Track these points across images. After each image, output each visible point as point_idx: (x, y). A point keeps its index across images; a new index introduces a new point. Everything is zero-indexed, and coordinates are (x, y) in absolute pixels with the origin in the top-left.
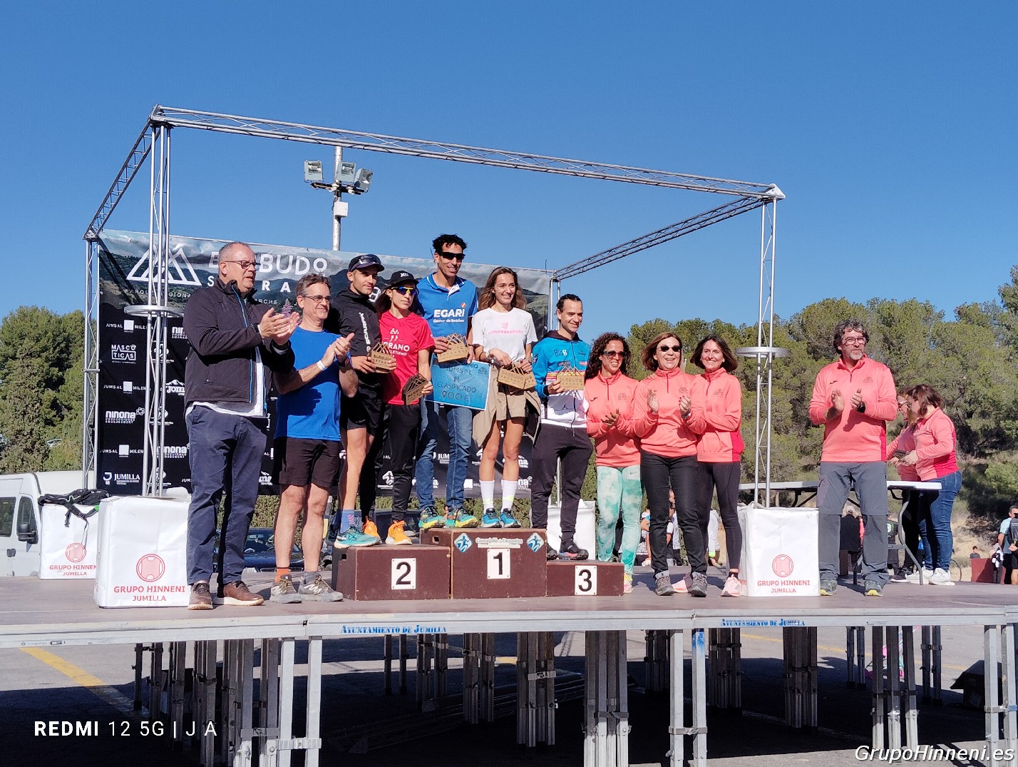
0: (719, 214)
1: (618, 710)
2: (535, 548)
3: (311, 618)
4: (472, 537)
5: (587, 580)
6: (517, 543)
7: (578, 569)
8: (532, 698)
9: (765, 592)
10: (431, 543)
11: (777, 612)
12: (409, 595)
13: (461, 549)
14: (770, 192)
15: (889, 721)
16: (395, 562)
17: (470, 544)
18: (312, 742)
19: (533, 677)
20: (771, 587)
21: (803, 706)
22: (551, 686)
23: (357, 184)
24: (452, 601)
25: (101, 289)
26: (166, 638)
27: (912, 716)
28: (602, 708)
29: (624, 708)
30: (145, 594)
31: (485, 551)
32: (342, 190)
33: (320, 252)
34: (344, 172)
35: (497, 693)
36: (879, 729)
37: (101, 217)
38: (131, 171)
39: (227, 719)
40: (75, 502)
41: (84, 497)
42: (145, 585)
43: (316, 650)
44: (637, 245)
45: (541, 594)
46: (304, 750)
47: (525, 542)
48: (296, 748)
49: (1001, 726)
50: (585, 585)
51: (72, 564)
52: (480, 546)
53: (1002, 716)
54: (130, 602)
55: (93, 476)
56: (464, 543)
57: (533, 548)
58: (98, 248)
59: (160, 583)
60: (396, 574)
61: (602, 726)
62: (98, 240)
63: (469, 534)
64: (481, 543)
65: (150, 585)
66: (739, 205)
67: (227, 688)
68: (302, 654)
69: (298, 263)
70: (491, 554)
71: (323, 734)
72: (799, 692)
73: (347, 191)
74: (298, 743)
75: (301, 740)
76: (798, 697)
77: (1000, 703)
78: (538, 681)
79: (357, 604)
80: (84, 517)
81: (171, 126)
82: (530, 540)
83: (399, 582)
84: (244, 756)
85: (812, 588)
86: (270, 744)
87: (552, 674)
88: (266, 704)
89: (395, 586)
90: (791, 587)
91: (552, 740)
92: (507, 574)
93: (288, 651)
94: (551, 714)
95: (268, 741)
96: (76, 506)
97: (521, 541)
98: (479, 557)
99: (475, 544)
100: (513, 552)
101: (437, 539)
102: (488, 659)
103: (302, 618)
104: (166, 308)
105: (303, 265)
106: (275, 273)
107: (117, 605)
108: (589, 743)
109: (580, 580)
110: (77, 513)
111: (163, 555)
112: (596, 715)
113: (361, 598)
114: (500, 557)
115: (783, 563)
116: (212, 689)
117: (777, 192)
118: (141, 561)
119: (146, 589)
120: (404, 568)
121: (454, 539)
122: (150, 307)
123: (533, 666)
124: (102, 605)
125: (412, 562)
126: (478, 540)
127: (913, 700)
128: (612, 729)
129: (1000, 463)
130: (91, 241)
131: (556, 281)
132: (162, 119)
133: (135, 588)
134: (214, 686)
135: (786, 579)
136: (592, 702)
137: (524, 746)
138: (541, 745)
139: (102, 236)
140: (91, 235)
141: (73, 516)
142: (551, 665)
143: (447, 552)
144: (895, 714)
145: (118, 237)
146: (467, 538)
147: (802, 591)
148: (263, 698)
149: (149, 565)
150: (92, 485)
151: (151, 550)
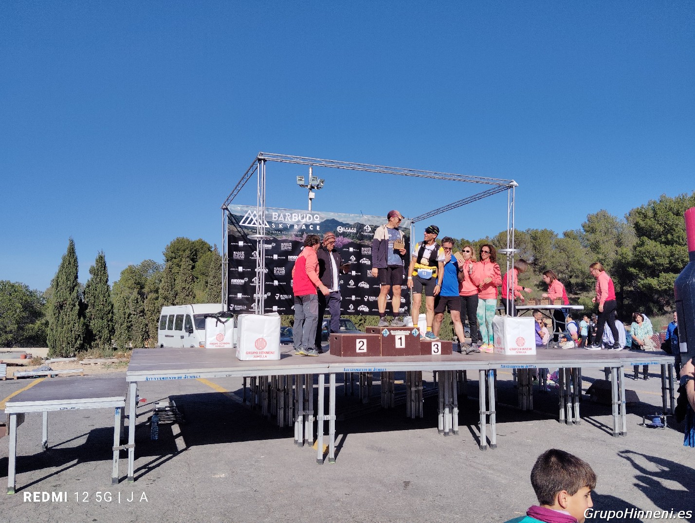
0: (488, 193)
1: (453, 403)
2: (415, 335)
3: (331, 365)
4: (389, 330)
5: (437, 348)
6: (408, 333)
7: (433, 344)
8: (413, 398)
9: (513, 353)
10: (371, 333)
11: (524, 362)
12: (364, 355)
13: (385, 335)
14: (512, 183)
15: (568, 408)
16: (358, 341)
17: (388, 333)
18: (332, 417)
19: (413, 389)
20: (515, 351)
21: (527, 401)
22: (421, 393)
23: (318, 185)
24: (381, 357)
25: (229, 229)
26: (257, 374)
27: (577, 405)
28: (447, 403)
29: (456, 403)
30: (258, 355)
31: (394, 336)
32: (312, 188)
33: (316, 212)
34: (313, 180)
35: (396, 395)
36: (562, 411)
37: (229, 200)
38: (245, 180)
39: (288, 407)
40: (219, 316)
41: (223, 315)
42: (258, 351)
43: (333, 378)
44: (450, 207)
45: (417, 354)
46: (329, 420)
47: (411, 332)
48: (326, 419)
49: (619, 410)
50: (436, 350)
51: (219, 342)
52: (392, 334)
53: (619, 405)
54: (252, 358)
55: (226, 306)
56: (385, 333)
57: (414, 335)
58: (227, 212)
59: (265, 350)
60: (358, 346)
61: (447, 410)
62: (227, 209)
63: (387, 329)
64: (393, 333)
65: (261, 351)
66: (496, 189)
67: (288, 394)
68: (327, 380)
69: (308, 217)
70: (397, 338)
71: (336, 414)
72: (525, 395)
73: (314, 188)
74: (327, 417)
75: (327, 416)
76: (525, 397)
77: (619, 400)
78: (415, 390)
79: (342, 358)
80: (223, 323)
81: (266, 161)
82: (413, 332)
83: (360, 349)
84: (300, 422)
85: (533, 351)
86: (311, 418)
87: (421, 388)
88: (308, 401)
89: (358, 351)
90: (524, 351)
91: (422, 416)
92: (403, 346)
93: (322, 379)
94: (421, 404)
95: (309, 416)
96: (220, 318)
97: (409, 332)
98: (392, 338)
99: (390, 333)
100: (406, 337)
101: (373, 331)
102: (391, 381)
103: (327, 365)
104: (264, 236)
105: (310, 218)
106: (299, 221)
107: (247, 359)
108: (440, 416)
109: (434, 348)
110: (220, 321)
111: (266, 339)
112: (444, 405)
113: (344, 355)
114: (401, 339)
115: (520, 341)
116: (282, 394)
117: (515, 183)
118: (257, 340)
119: (259, 353)
120: (361, 343)
121: (382, 331)
122: (258, 236)
123: (413, 385)
124: (241, 359)
125: (365, 341)
126: (392, 331)
127: (577, 398)
128: (451, 411)
129: (584, 297)
130: (224, 209)
131: (413, 223)
132: (262, 158)
133: (254, 353)
134: (283, 393)
135: (523, 347)
136: (441, 400)
137: (410, 418)
138: (417, 418)
139: (229, 207)
140: (224, 207)
141: (218, 322)
142: (421, 384)
143: (379, 336)
144: (569, 405)
145: (236, 209)
146: (387, 331)
147: (529, 353)
148: (307, 398)
149: (260, 343)
150: (226, 310)
151: (261, 336)
